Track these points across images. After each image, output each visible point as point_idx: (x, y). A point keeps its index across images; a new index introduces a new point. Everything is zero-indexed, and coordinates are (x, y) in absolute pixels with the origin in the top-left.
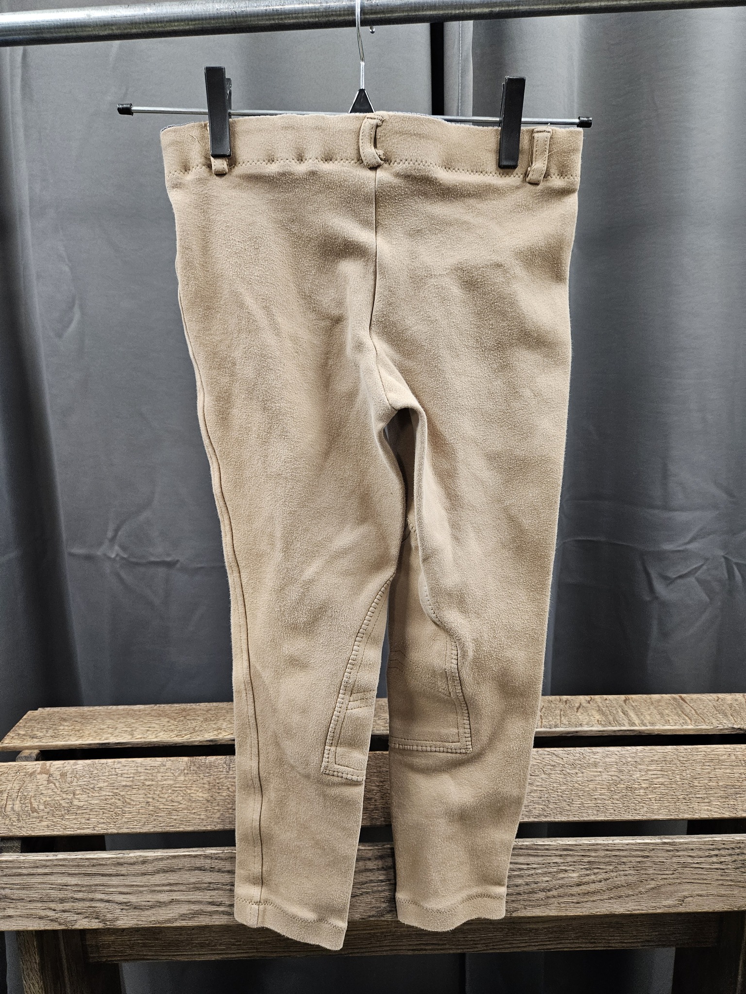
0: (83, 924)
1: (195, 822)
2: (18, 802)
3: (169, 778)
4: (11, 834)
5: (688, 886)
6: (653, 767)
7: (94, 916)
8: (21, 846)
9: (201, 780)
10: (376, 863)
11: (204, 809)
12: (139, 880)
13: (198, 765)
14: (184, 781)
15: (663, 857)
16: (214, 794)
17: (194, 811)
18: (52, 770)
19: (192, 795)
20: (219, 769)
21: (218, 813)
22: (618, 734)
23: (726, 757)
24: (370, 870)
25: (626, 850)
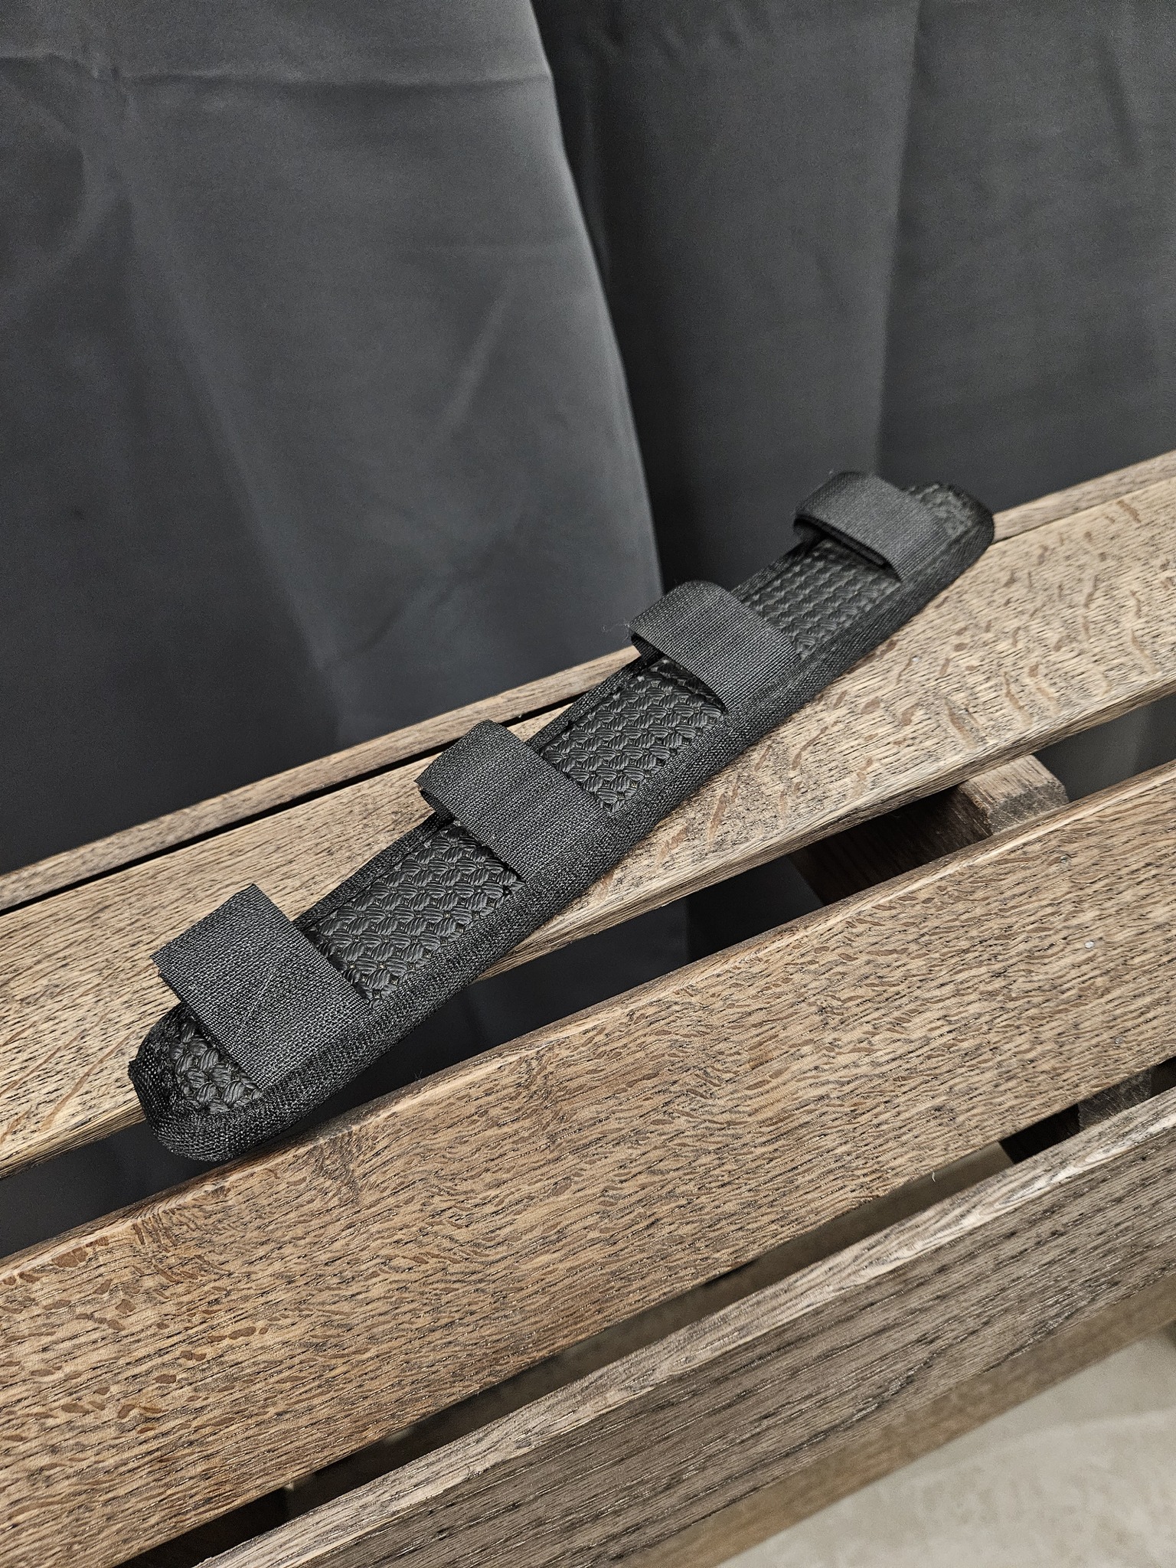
1: (297, 1444)
3: (82, 1340)
9: (241, 1285)
11: (317, 1383)
13: (195, 1234)
14: (161, 1326)
16: (333, 1308)
17: (272, 1411)
19: (229, 1358)
20: (306, 1209)
21: (386, 1368)
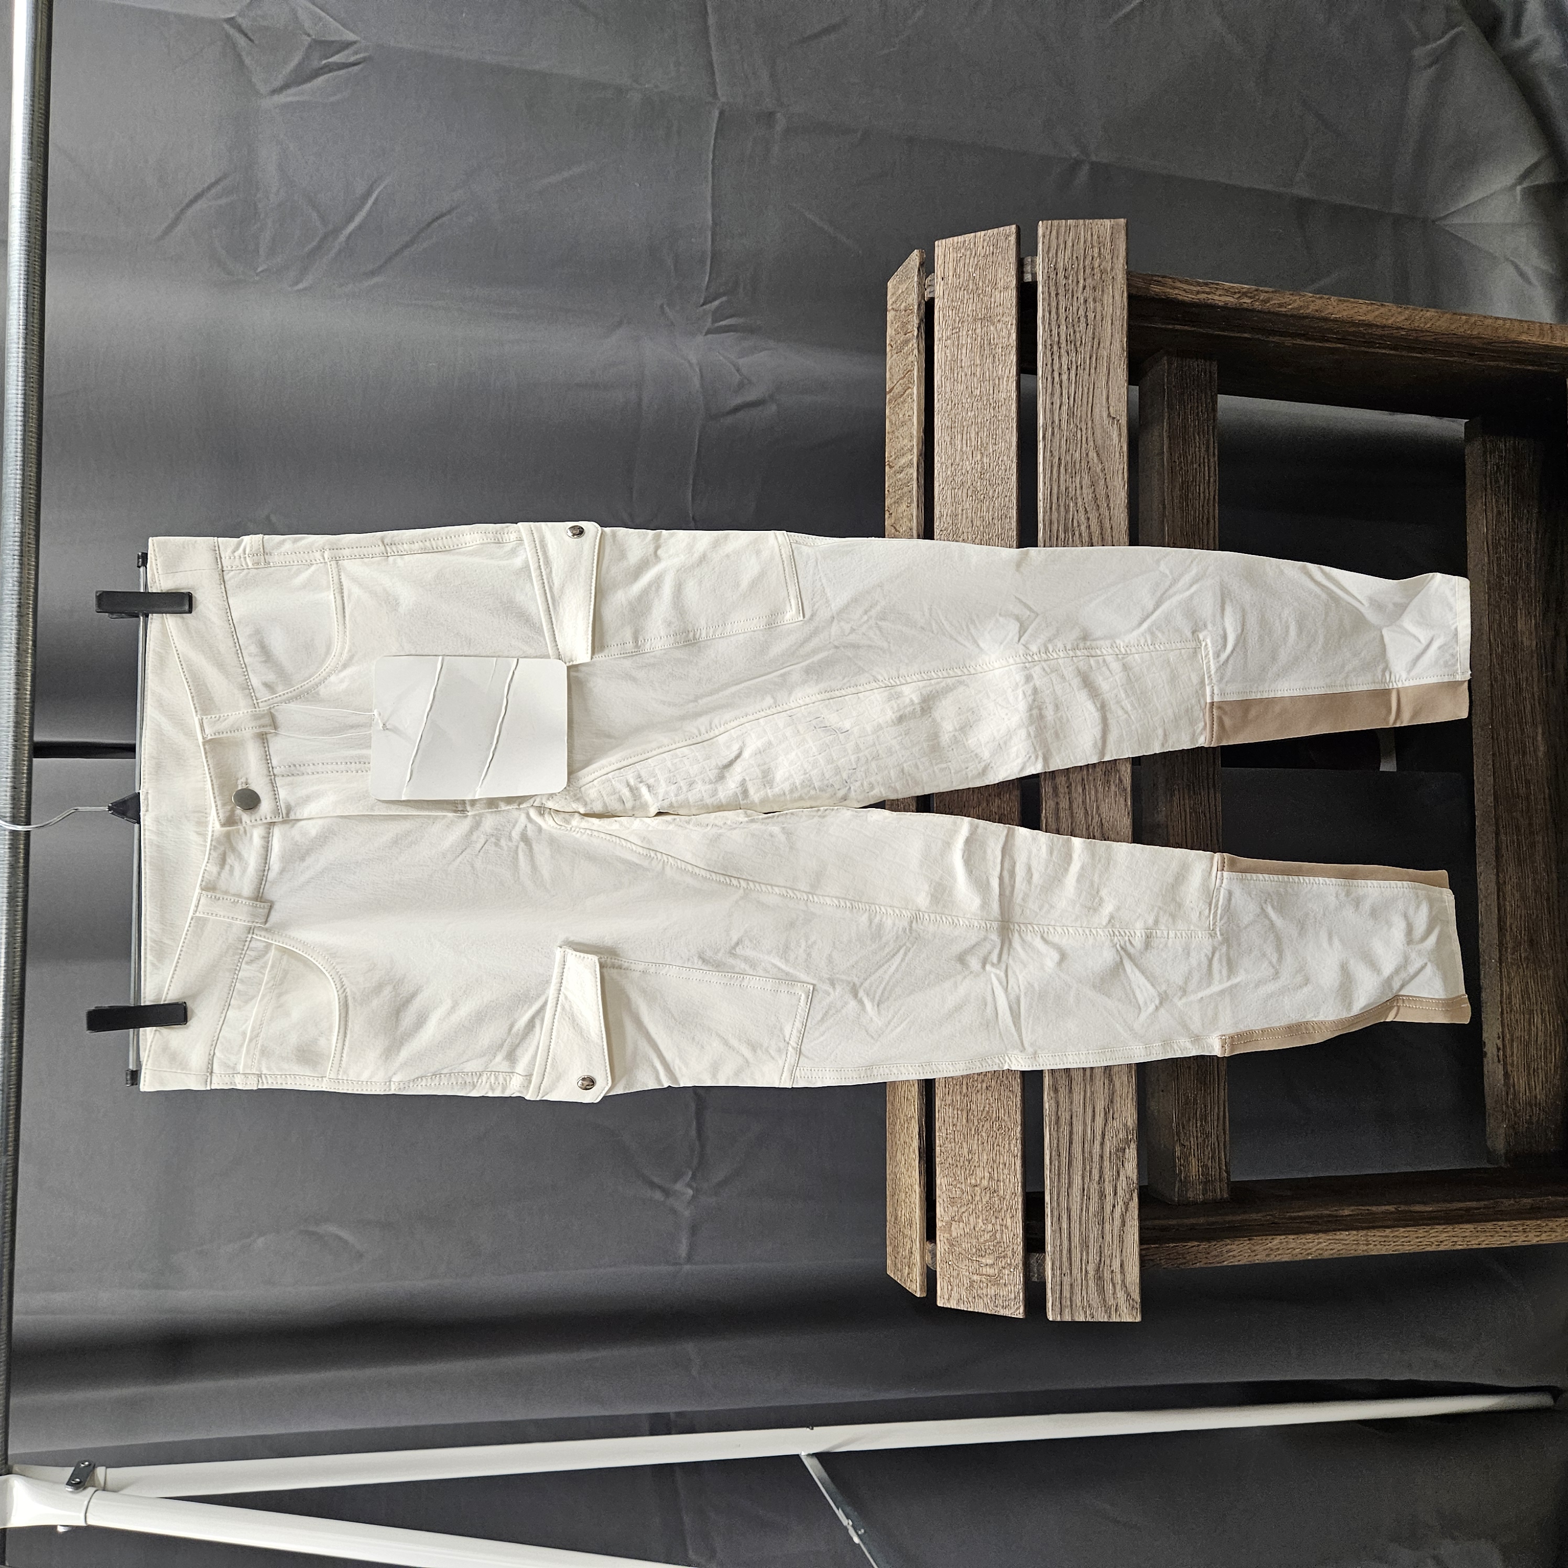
0: (1131, 1168)
2: (983, 1261)
4: (1021, 1265)
5: (1097, 410)
6: (958, 442)
7: (1121, 1155)
8: (1036, 1252)
10: (1062, 796)
12: (1078, 1097)
15: (1060, 440)
18: (947, 1219)
22: (923, 482)
23: (948, 351)
24: (1070, 803)
25: (1051, 486)
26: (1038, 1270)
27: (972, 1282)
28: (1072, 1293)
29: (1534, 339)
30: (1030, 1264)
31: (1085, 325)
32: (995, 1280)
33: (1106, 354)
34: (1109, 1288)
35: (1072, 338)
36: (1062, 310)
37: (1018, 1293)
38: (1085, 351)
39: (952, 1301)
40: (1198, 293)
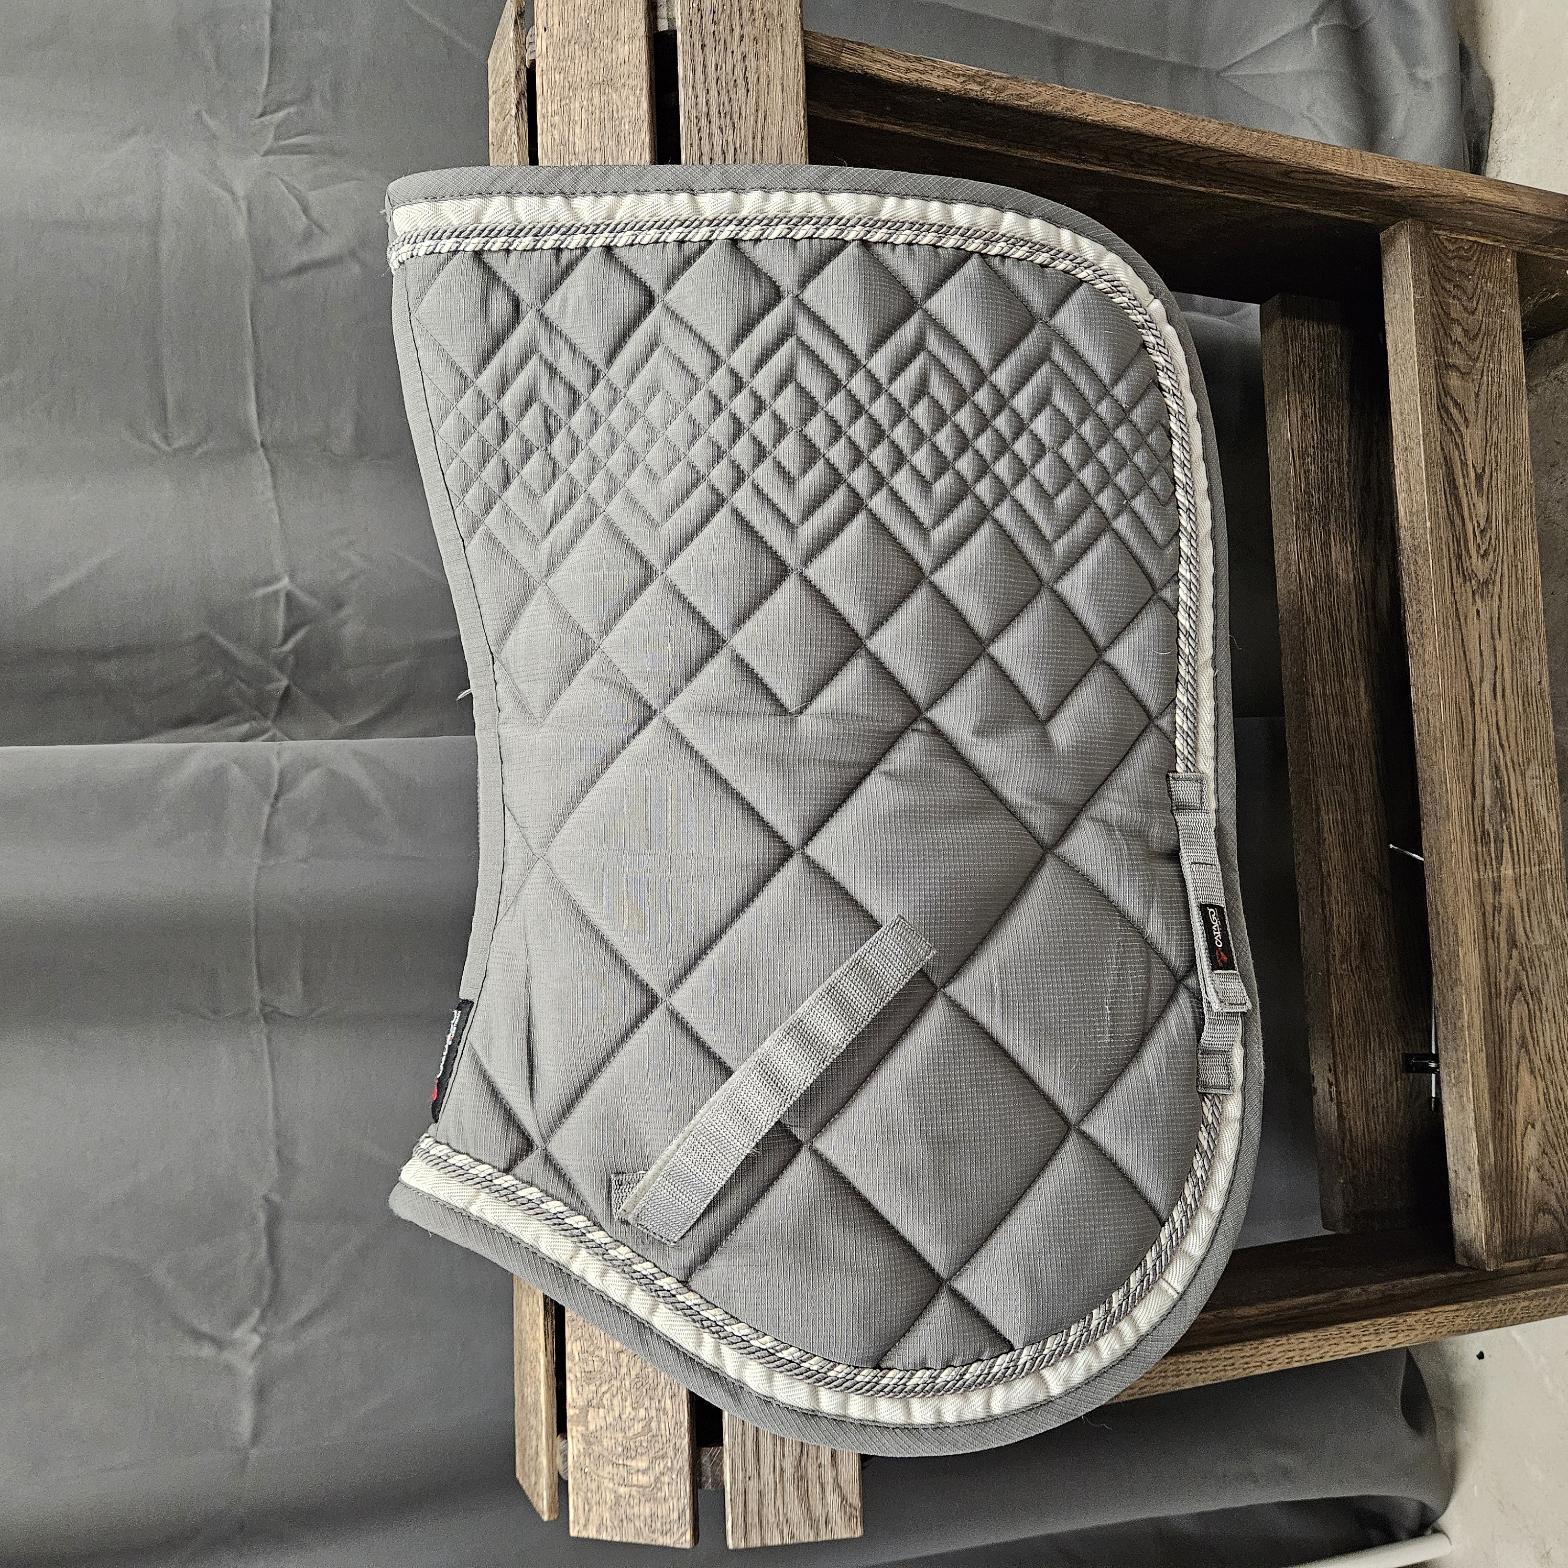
2: (633, 1463)
4: (687, 1468)
8: (709, 1445)
18: (581, 1402)
26: (713, 1472)
27: (618, 1498)
28: (761, 1503)
29: (1342, 169)
30: (700, 1465)
31: (744, 91)
32: (650, 1493)
33: (775, 132)
34: (815, 1491)
35: (728, 108)
36: (711, 69)
37: (684, 1510)
38: (746, 127)
39: (590, 1527)
40: (908, 70)
